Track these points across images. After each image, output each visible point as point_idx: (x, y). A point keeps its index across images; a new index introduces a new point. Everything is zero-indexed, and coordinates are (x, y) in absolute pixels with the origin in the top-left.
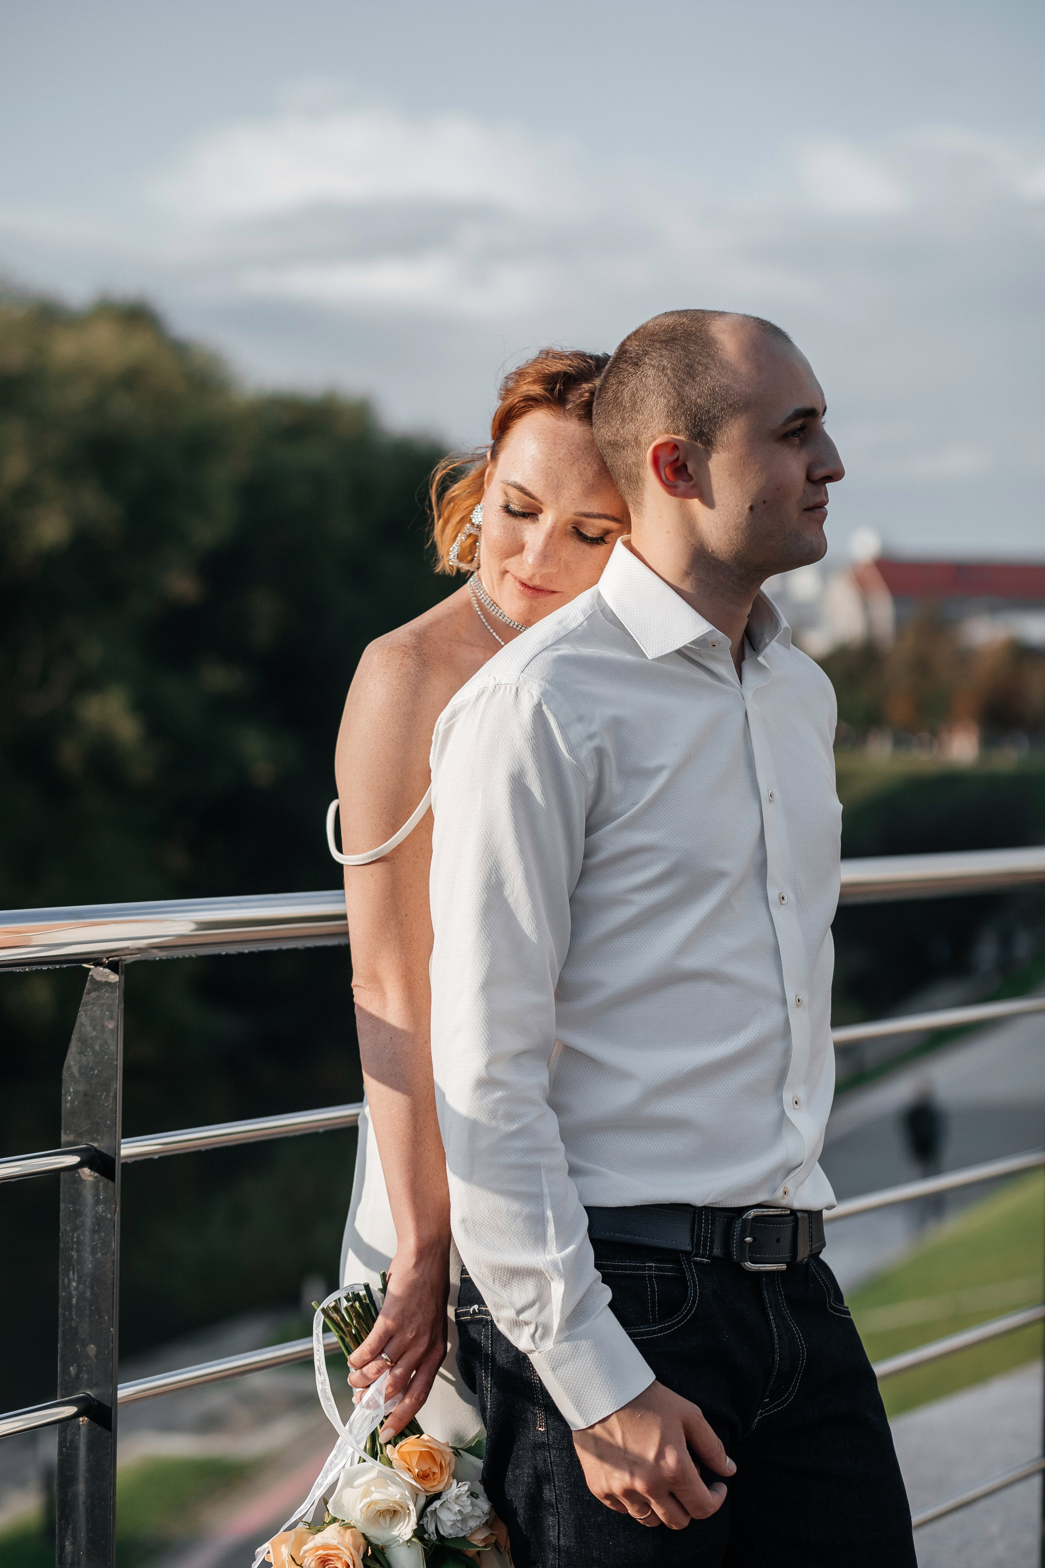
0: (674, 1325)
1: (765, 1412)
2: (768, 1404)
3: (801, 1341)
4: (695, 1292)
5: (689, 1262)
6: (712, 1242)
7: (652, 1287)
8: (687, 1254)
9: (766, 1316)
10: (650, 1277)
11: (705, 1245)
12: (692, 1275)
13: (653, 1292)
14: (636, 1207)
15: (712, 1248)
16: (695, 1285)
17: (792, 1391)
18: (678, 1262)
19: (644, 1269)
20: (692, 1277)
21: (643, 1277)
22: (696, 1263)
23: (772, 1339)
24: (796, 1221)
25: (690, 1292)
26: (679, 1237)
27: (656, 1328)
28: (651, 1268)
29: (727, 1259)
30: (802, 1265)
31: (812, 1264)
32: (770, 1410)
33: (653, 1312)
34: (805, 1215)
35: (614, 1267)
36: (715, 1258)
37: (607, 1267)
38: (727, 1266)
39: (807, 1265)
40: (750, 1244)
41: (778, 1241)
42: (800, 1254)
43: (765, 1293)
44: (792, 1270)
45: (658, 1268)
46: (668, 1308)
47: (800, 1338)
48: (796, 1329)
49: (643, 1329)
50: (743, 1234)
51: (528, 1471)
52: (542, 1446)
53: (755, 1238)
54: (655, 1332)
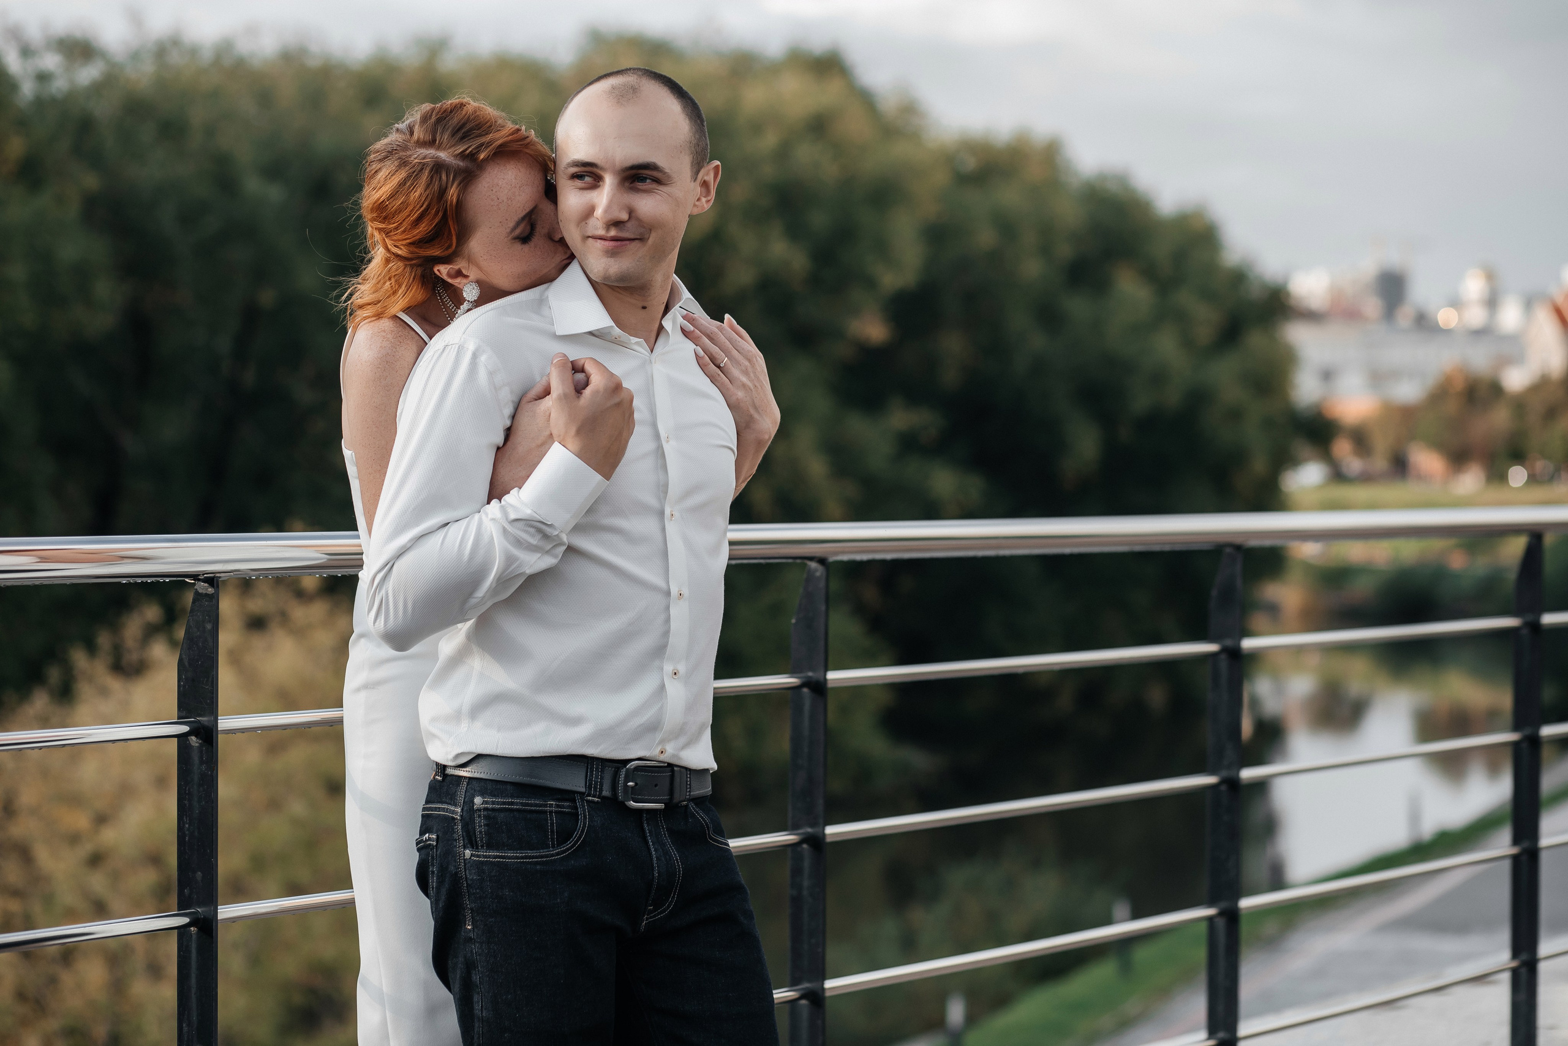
0: (568, 849)
1: (651, 918)
2: (651, 912)
3: (678, 862)
4: (585, 824)
5: (582, 800)
6: (602, 785)
7: (552, 820)
8: (582, 794)
9: (647, 843)
10: (551, 812)
11: (595, 788)
12: (584, 811)
13: (552, 824)
14: (541, 757)
15: (601, 790)
16: (585, 816)
17: (671, 902)
18: (574, 801)
19: (546, 806)
20: (583, 810)
21: (545, 812)
22: (588, 801)
23: (652, 859)
24: (673, 771)
25: (580, 824)
26: (575, 782)
27: (554, 852)
28: (551, 805)
29: (614, 799)
30: (681, 806)
31: (692, 805)
32: (655, 916)
33: (553, 839)
34: (682, 769)
35: (522, 804)
36: (604, 798)
37: (517, 804)
38: (614, 804)
39: (687, 806)
40: (632, 787)
41: (656, 785)
42: (677, 797)
43: (645, 825)
44: (672, 809)
45: (557, 806)
46: (564, 836)
47: (677, 860)
48: (674, 853)
49: (543, 852)
50: (627, 780)
51: (461, 959)
52: (470, 940)
53: (636, 784)
54: (552, 855)
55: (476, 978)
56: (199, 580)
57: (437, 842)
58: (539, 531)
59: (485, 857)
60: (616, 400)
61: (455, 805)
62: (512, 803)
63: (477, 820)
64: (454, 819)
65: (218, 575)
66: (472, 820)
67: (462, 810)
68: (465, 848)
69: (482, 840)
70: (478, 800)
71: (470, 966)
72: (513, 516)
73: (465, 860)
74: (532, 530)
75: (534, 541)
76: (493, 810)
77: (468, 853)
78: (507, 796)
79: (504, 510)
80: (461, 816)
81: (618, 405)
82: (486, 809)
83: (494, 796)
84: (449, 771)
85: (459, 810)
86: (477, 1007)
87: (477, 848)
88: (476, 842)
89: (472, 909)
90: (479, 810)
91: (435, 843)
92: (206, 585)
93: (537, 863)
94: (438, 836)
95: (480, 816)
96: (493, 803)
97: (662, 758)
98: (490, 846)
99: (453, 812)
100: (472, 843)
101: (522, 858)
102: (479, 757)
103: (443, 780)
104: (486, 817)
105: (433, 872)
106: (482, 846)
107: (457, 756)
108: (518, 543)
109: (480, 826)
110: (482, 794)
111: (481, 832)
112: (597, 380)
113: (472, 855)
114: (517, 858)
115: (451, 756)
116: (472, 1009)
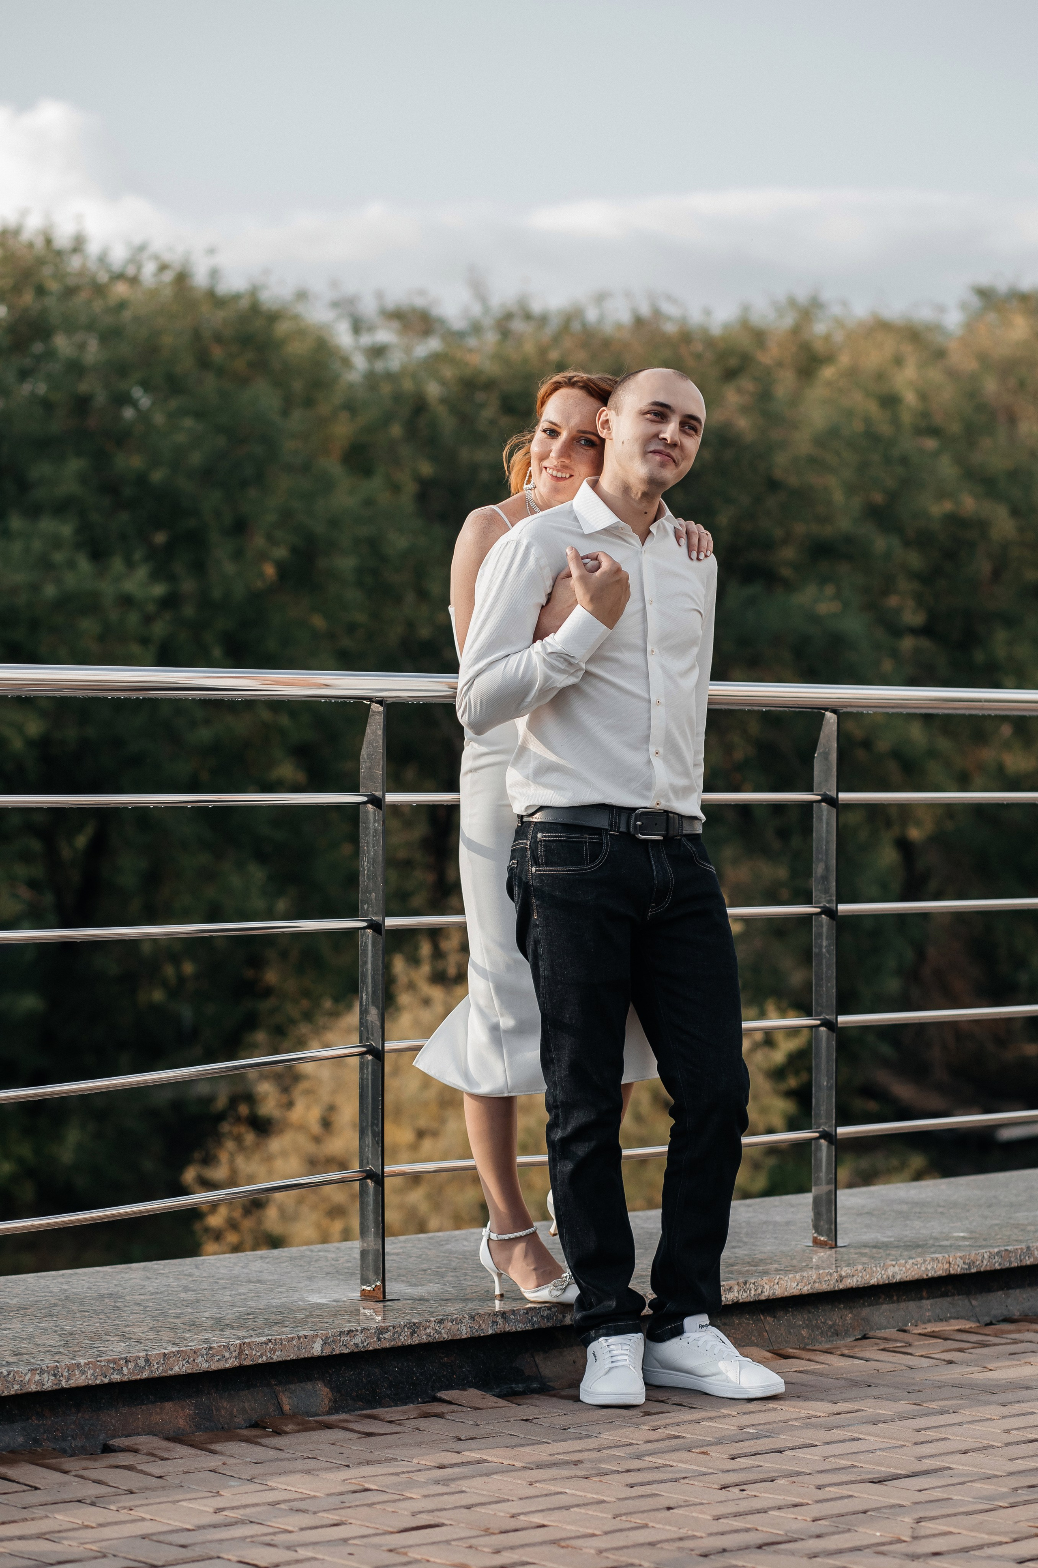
0: (596, 866)
1: (654, 911)
2: (654, 907)
3: (671, 875)
4: (607, 849)
5: (606, 834)
6: (619, 824)
7: (586, 847)
8: (606, 830)
9: (650, 861)
10: (586, 842)
11: (615, 826)
13: (586, 850)
14: (580, 806)
15: (619, 828)
16: (608, 844)
17: (667, 901)
18: (601, 835)
19: (582, 838)
20: (607, 841)
21: (582, 842)
22: (611, 835)
23: (653, 873)
24: (668, 816)
25: (604, 849)
26: (602, 821)
27: (588, 867)
28: (586, 838)
29: (628, 833)
30: (676, 839)
31: (684, 840)
32: (656, 910)
33: (587, 859)
34: (675, 815)
35: (567, 837)
36: (621, 833)
37: (564, 837)
38: (629, 837)
39: (681, 839)
40: (640, 825)
41: (656, 824)
42: (671, 833)
43: (650, 850)
44: (668, 840)
45: (590, 838)
46: (594, 857)
47: (671, 874)
48: (670, 870)
49: (581, 867)
50: (636, 821)
51: (532, 938)
52: (536, 925)
53: (643, 823)
54: (586, 869)
55: (540, 950)
56: (373, 701)
57: (517, 865)
58: (566, 660)
59: (544, 871)
60: (616, 577)
61: (527, 840)
62: (561, 837)
63: (539, 848)
64: (526, 848)
65: (384, 698)
66: (536, 848)
67: (531, 842)
68: (532, 866)
69: (542, 860)
70: (539, 835)
71: (537, 943)
72: (549, 650)
73: (532, 874)
74: (561, 660)
75: (562, 667)
76: (549, 841)
77: (534, 869)
78: (558, 832)
79: (544, 646)
80: (530, 846)
81: (617, 580)
82: (544, 841)
83: (550, 832)
84: (525, 819)
85: (529, 842)
86: (541, 969)
87: (539, 866)
88: (539, 861)
89: (537, 905)
90: (540, 841)
91: (516, 865)
92: (377, 705)
93: (576, 874)
94: (518, 861)
95: (541, 845)
96: (549, 837)
97: (658, 807)
98: (547, 864)
99: (526, 844)
100: (536, 863)
101: (567, 871)
102: (541, 808)
103: (522, 825)
104: (545, 846)
105: (515, 884)
106: (542, 864)
107: (527, 808)
108: (553, 668)
109: (541, 852)
110: (542, 832)
111: (541, 855)
112: (605, 565)
113: (536, 870)
114: (564, 871)
115: (523, 809)
116: (539, 972)
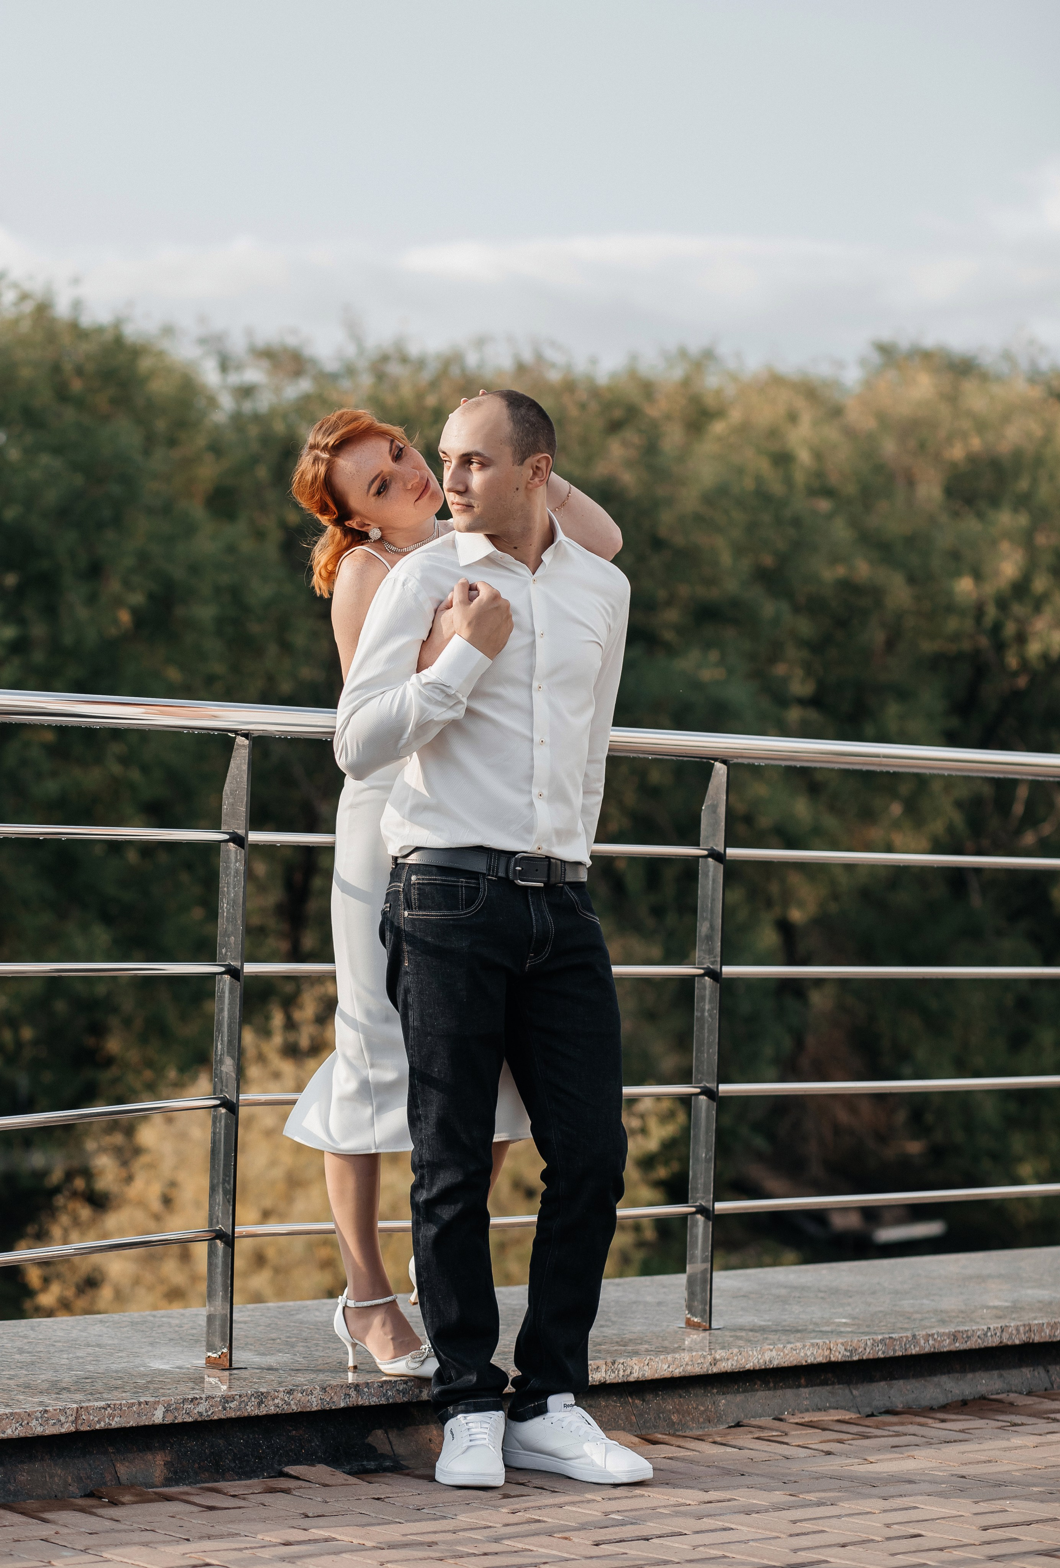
0: (472, 911)
1: (532, 962)
2: (532, 958)
3: (551, 925)
4: (484, 894)
5: (484, 878)
6: (498, 869)
7: (462, 891)
8: (485, 874)
9: (529, 909)
10: (462, 886)
11: (493, 870)
12: (485, 886)
13: (462, 894)
14: (458, 848)
15: (497, 872)
16: (485, 890)
17: (547, 952)
18: (478, 879)
19: (458, 882)
20: (484, 886)
21: (458, 886)
22: (488, 879)
23: (532, 921)
24: (550, 861)
25: (481, 894)
26: (480, 865)
27: (463, 913)
28: (462, 882)
29: (507, 878)
30: (558, 887)
31: (567, 888)
32: (535, 961)
33: (462, 904)
34: (557, 861)
35: (442, 880)
36: (499, 878)
37: (438, 880)
38: (507, 882)
39: (562, 887)
40: (519, 871)
41: (537, 870)
42: (553, 880)
43: (529, 898)
44: (549, 887)
45: (466, 882)
46: (469, 903)
47: (551, 923)
48: (549, 918)
49: (455, 912)
50: (515, 866)
51: (402, 987)
52: (407, 973)
53: (523, 869)
54: (461, 915)
55: (410, 1000)
56: (238, 734)
57: (390, 909)
58: (443, 691)
59: (417, 915)
60: (496, 605)
61: (401, 882)
62: (436, 880)
63: (413, 891)
64: (399, 891)
65: (251, 732)
66: (409, 890)
67: (404, 885)
68: (405, 910)
69: (415, 904)
70: (413, 878)
71: (407, 991)
72: (424, 681)
73: (404, 918)
74: (438, 691)
75: (439, 698)
76: (423, 884)
77: (406, 913)
78: (432, 875)
79: (419, 680)
80: (403, 889)
81: (497, 608)
82: (419, 883)
83: (425, 875)
84: (400, 861)
85: (402, 885)
86: (411, 1019)
87: (412, 910)
88: (412, 905)
89: (408, 952)
90: (414, 884)
91: (388, 909)
92: (244, 738)
93: (450, 919)
94: (390, 904)
95: (414, 888)
96: (423, 879)
97: (539, 852)
98: (420, 908)
99: (399, 887)
100: (409, 907)
101: (441, 916)
102: (417, 849)
103: (396, 867)
104: (419, 889)
105: (387, 929)
106: (415, 908)
107: (401, 849)
108: (429, 700)
109: (414, 895)
110: (416, 874)
111: (415, 899)
112: (484, 594)
113: (409, 914)
114: (437, 916)
115: (397, 850)
116: (408, 1022)
